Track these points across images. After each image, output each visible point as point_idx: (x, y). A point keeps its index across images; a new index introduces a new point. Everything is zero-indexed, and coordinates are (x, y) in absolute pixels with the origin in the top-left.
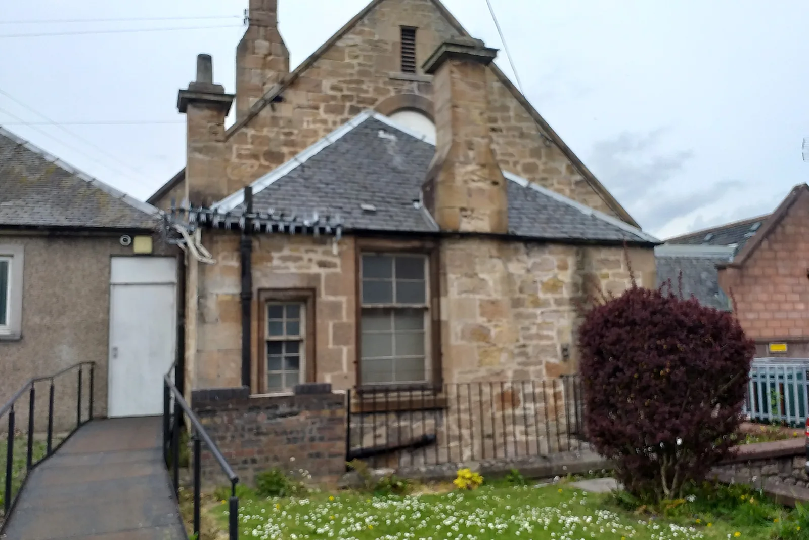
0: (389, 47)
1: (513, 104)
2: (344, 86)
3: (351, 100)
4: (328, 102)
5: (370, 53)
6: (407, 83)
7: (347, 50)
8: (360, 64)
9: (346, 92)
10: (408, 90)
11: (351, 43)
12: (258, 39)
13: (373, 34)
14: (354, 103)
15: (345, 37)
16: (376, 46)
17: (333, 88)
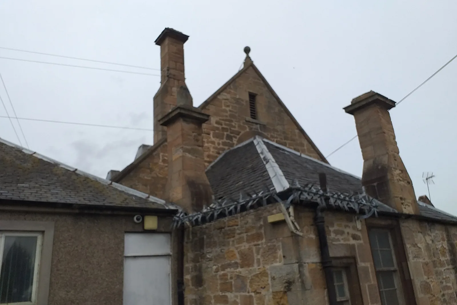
0: (244, 103)
1: (305, 142)
2: (223, 122)
3: (227, 131)
4: (215, 131)
5: (235, 105)
6: (254, 124)
7: (223, 101)
8: (230, 111)
9: (224, 126)
10: (255, 129)
11: (225, 98)
12: (174, 87)
13: (236, 95)
14: (228, 133)
15: (222, 94)
16: (238, 101)
17: (217, 123)
